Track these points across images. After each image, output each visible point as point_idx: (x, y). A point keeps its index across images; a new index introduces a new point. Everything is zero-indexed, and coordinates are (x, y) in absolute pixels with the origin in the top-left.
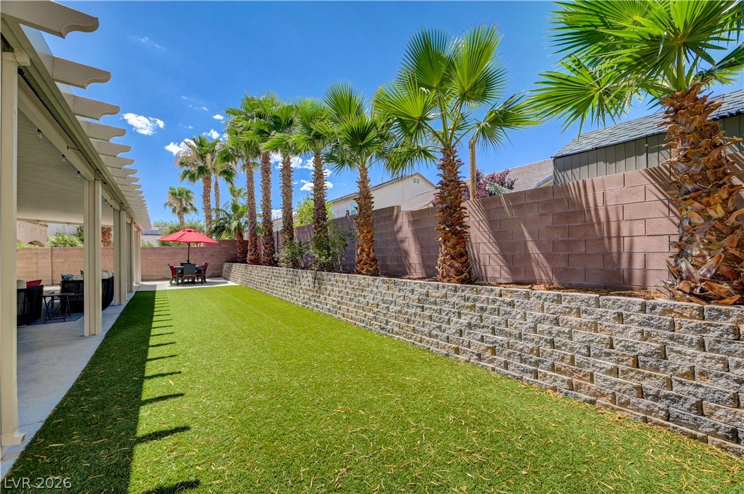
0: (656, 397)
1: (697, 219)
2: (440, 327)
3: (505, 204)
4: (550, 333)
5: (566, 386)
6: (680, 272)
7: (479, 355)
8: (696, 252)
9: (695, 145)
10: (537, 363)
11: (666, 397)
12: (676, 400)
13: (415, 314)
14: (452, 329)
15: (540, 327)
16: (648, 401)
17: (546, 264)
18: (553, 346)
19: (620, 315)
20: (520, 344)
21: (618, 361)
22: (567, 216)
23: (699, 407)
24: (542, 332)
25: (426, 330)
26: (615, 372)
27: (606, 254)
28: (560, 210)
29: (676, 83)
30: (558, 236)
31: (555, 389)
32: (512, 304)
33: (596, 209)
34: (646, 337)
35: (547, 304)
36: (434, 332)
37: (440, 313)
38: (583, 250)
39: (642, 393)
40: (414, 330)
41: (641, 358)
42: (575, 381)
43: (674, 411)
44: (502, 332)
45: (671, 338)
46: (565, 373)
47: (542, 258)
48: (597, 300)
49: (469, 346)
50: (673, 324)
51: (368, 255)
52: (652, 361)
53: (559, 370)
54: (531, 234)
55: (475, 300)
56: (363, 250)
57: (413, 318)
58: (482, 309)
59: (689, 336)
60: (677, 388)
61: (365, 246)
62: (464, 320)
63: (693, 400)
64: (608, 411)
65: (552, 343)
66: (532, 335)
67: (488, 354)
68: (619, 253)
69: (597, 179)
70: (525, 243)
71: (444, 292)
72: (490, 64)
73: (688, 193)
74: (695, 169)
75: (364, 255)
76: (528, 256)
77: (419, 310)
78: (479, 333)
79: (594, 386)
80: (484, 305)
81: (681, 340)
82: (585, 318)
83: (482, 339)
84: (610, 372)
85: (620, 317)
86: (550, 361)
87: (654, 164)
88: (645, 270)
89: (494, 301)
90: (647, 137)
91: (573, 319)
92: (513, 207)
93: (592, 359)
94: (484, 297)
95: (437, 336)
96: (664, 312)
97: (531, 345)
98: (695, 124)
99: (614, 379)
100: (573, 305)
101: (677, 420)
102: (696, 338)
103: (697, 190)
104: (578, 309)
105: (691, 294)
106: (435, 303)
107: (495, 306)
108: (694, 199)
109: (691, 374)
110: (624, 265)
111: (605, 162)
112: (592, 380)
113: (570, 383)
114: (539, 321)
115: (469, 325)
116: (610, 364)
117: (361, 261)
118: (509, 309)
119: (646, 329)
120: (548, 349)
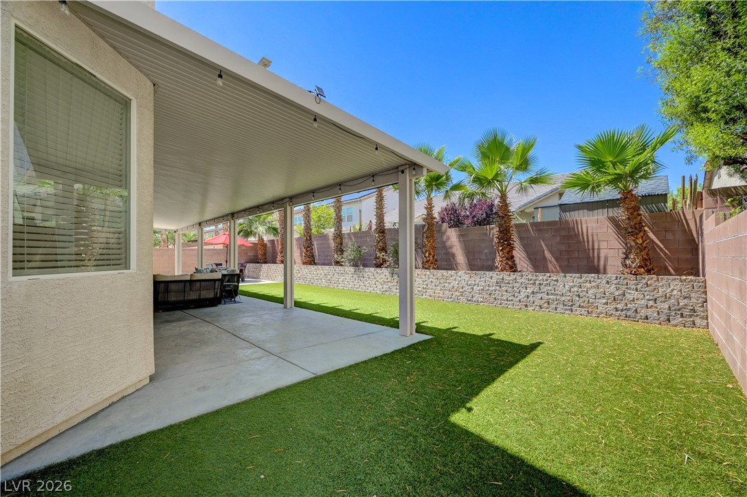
0: (622, 310)
1: (633, 244)
2: (514, 296)
3: (530, 229)
4: (578, 292)
5: (586, 312)
6: (626, 265)
7: (540, 306)
8: (632, 257)
9: (632, 214)
10: (572, 306)
11: (625, 309)
12: (628, 310)
13: (495, 290)
14: (523, 295)
15: (572, 290)
16: (619, 312)
17: (556, 263)
18: (579, 297)
19: (608, 281)
20: (563, 299)
21: (608, 299)
22: (568, 237)
23: (636, 311)
24: (573, 292)
25: (504, 298)
26: (606, 303)
27: (588, 257)
28: (564, 234)
29: (625, 187)
30: (563, 248)
31: (581, 315)
32: (557, 281)
33: (583, 235)
34: (618, 289)
35: (575, 280)
36: (510, 298)
37: (513, 288)
38: (577, 255)
39: (617, 310)
40: (495, 298)
41: (616, 297)
42: (590, 310)
43: (628, 314)
44: (552, 294)
45: (627, 288)
46: (585, 308)
47: (553, 260)
48: (598, 277)
49: (534, 303)
50: (627, 283)
51: (433, 257)
52: (620, 297)
53: (583, 307)
54: (546, 245)
55: (535, 280)
56: (430, 254)
57: (494, 292)
58: (540, 284)
59: (633, 287)
60: (629, 306)
61: (431, 251)
62: (529, 290)
63: (634, 309)
64: (605, 319)
65: (579, 296)
66: (569, 294)
67: (546, 305)
68: (594, 257)
69: (583, 219)
70: (543, 251)
71: (515, 277)
72: (531, 153)
73: (629, 233)
74: (632, 223)
75: (431, 257)
76: (545, 258)
77: (498, 288)
78: (539, 296)
79: (598, 311)
80: (541, 282)
81: (629, 289)
82: (593, 284)
83: (541, 299)
84: (605, 304)
85: (608, 282)
86: (578, 303)
87: (611, 215)
88: (605, 266)
89: (547, 280)
90: (608, 200)
91: (588, 285)
92: (536, 230)
93: (597, 300)
94: (540, 278)
95: (512, 300)
96: (624, 279)
97: (568, 298)
98: (632, 205)
99: (606, 306)
100: (587, 279)
101: (629, 317)
102: (635, 287)
103: (632, 232)
104: (590, 281)
105: (631, 274)
106: (509, 283)
107: (547, 282)
108: (632, 235)
109: (633, 300)
110: (596, 263)
111: (588, 210)
112: (597, 309)
113: (588, 311)
114: (572, 287)
115: (533, 293)
116: (605, 301)
117: (429, 261)
118: (555, 283)
119: (618, 286)
120: (577, 299)
